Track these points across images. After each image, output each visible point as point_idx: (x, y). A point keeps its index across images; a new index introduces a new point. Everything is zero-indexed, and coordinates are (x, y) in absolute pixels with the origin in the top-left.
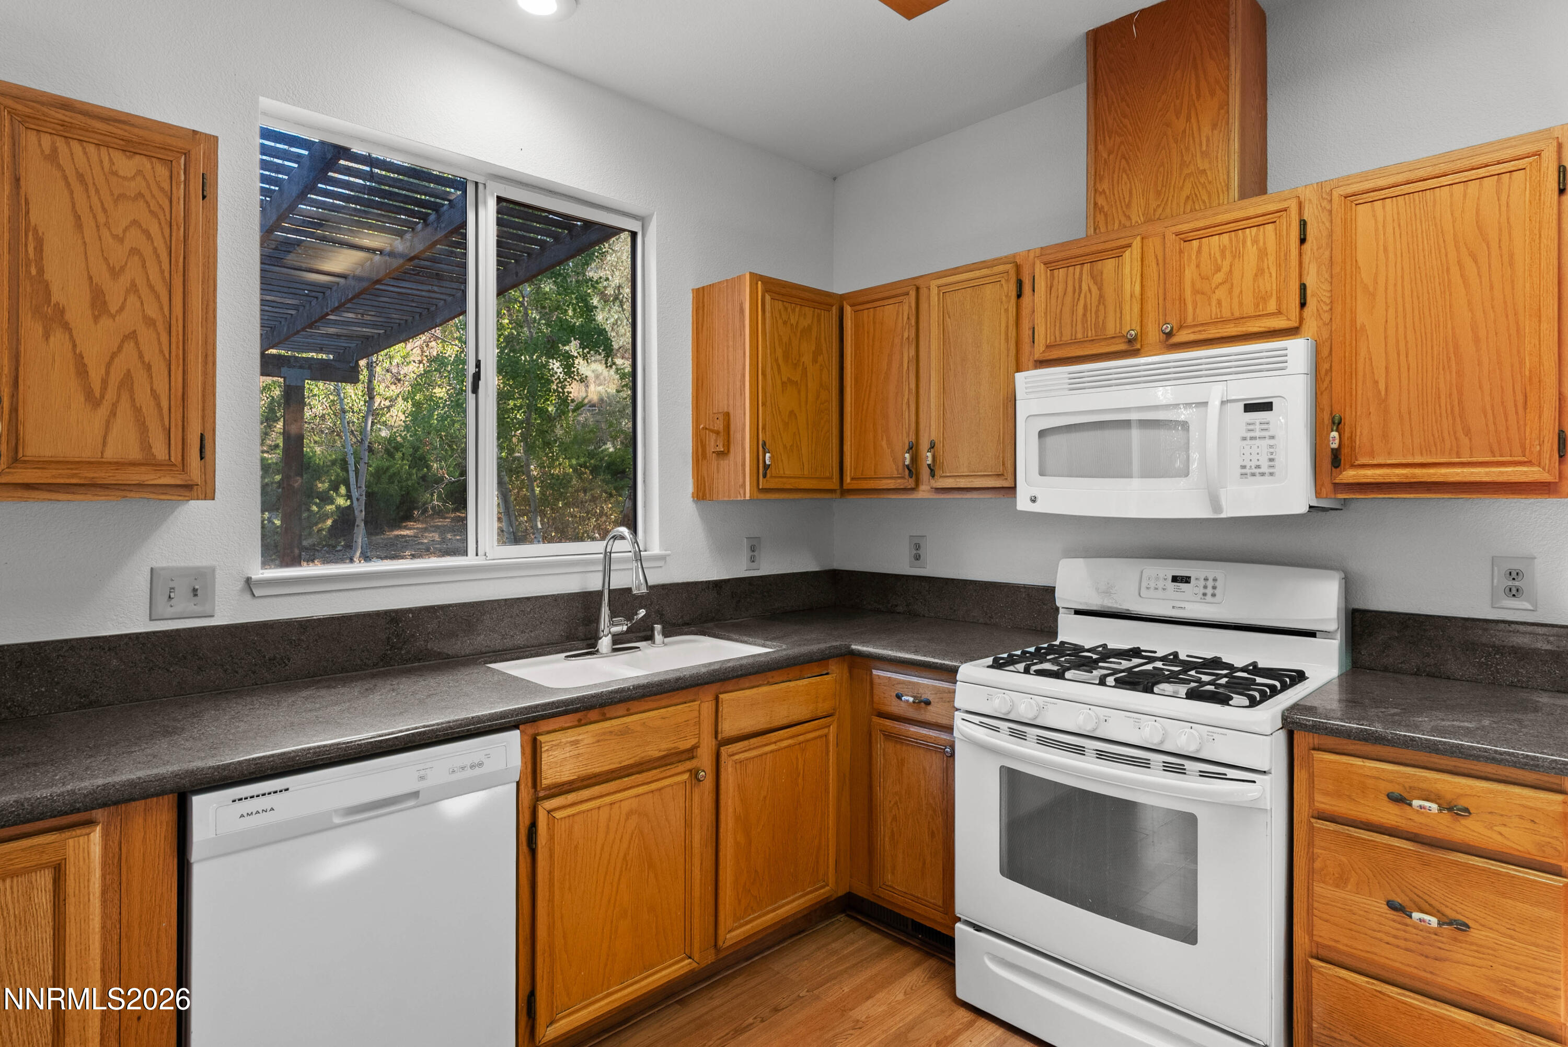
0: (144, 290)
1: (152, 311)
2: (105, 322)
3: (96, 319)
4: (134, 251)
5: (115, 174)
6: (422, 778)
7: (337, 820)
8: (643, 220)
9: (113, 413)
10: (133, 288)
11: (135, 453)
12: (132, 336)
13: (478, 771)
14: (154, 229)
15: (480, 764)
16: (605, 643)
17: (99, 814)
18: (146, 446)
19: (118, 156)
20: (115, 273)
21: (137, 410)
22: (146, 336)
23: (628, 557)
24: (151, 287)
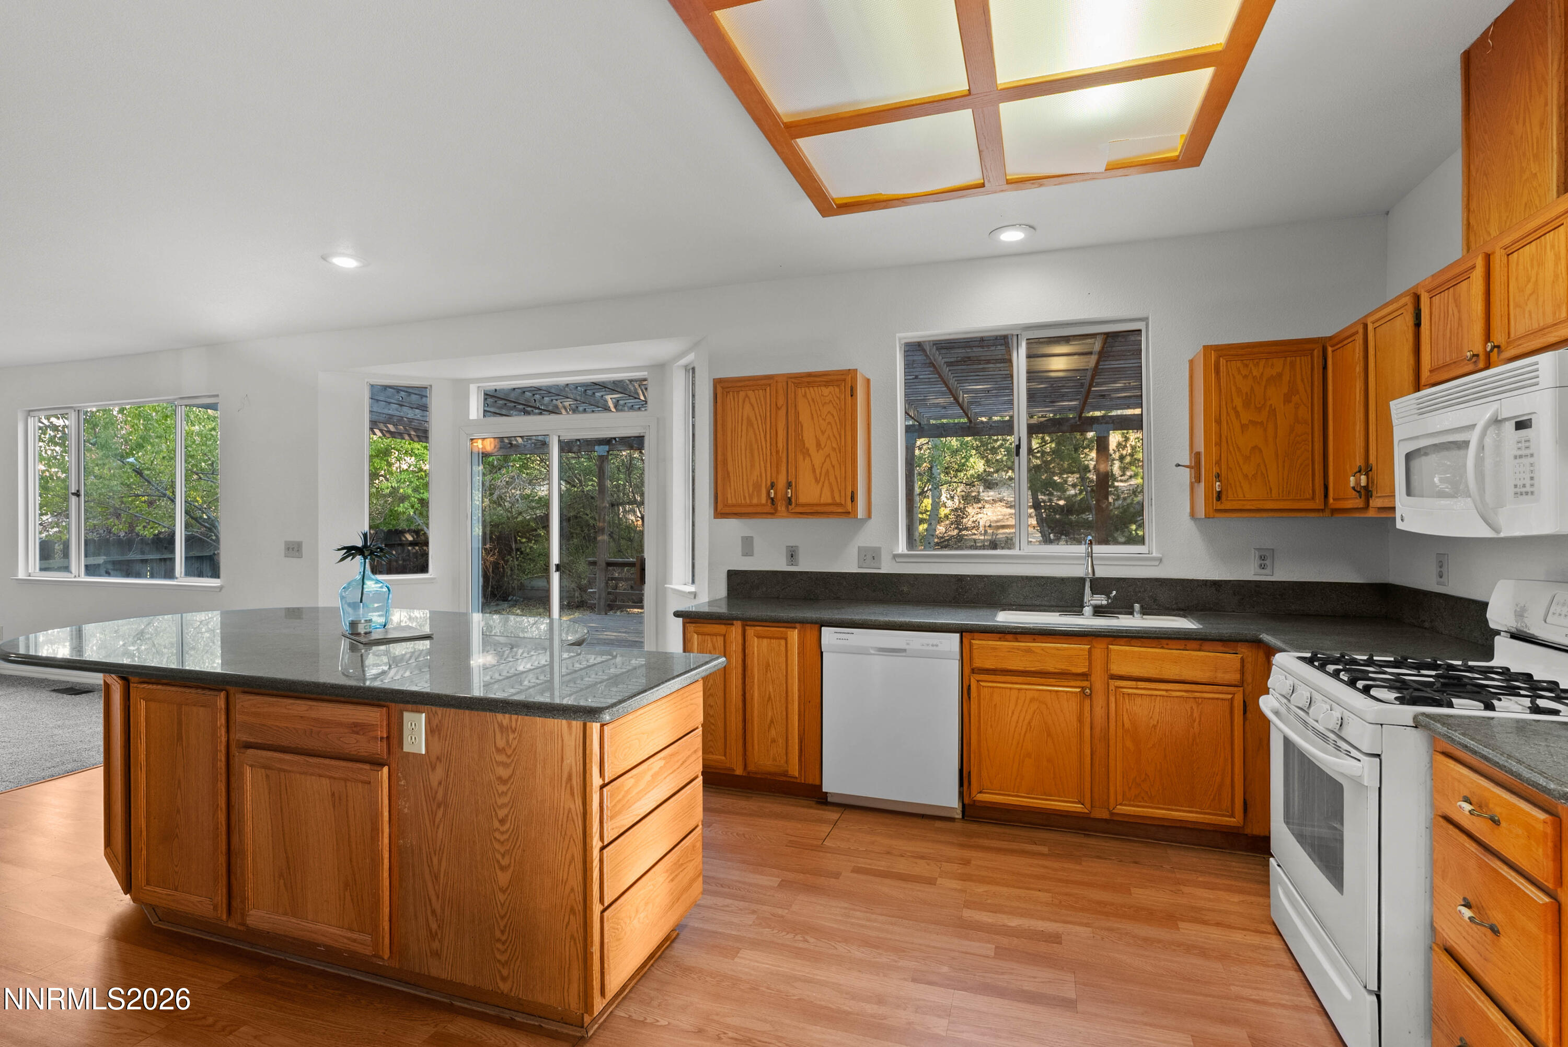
0: (833, 439)
1: (835, 445)
2: (821, 451)
3: (818, 451)
4: (829, 423)
5: (822, 395)
6: (908, 644)
7: (872, 652)
8: (1145, 320)
9: (823, 486)
10: (829, 437)
11: (830, 501)
12: (829, 456)
13: (935, 648)
14: (835, 414)
15: (937, 646)
16: (1088, 610)
17: (798, 625)
18: (833, 498)
19: (823, 388)
20: (823, 433)
21: (830, 484)
22: (833, 455)
23: (1082, 556)
24: (834, 436)
